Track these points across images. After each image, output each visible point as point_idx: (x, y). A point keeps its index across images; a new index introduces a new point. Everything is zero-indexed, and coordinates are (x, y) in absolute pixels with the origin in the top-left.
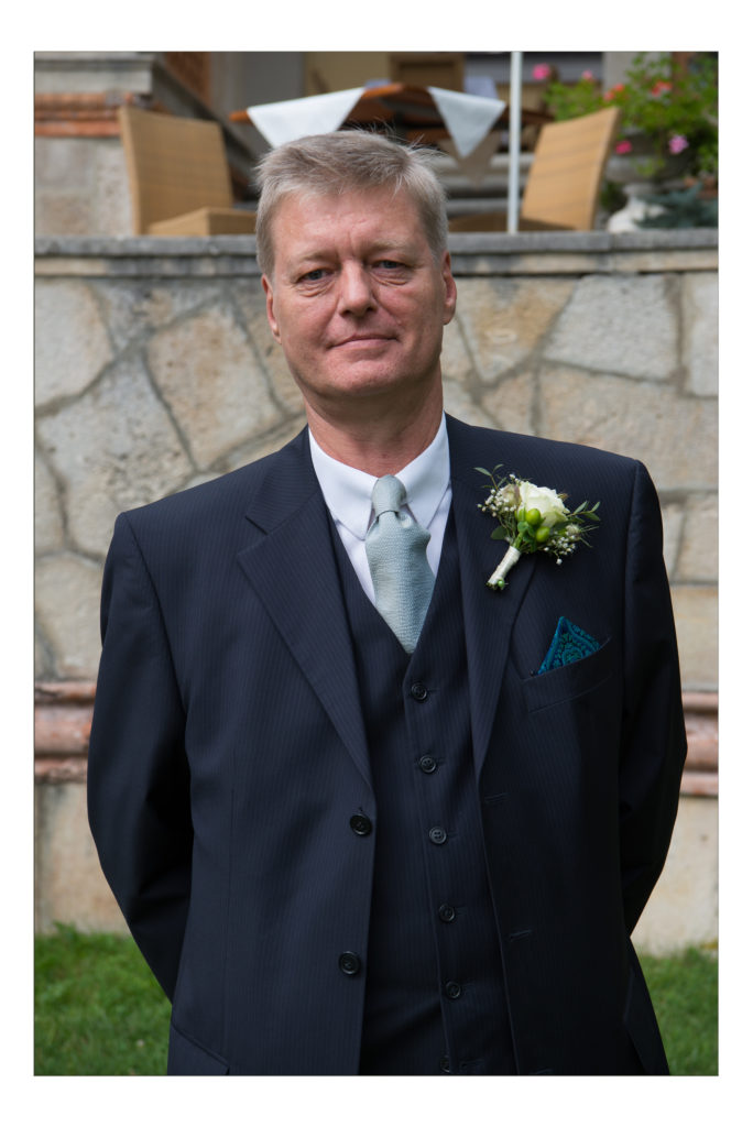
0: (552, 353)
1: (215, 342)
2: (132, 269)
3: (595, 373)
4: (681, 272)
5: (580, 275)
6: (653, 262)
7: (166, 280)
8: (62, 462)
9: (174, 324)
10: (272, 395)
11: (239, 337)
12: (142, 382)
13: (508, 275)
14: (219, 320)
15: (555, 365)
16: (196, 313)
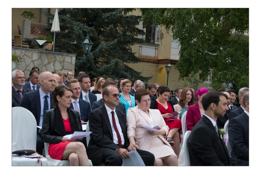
0: (65, 60)
1: (45, 57)
2: (40, 52)
3: (67, 62)
4: (72, 56)
5: (66, 56)
6: (70, 56)
7: (42, 53)
8: (35, 64)
9: (43, 56)
10: (48, 61)
11: (46, 57)
12: (40, 59)
13: (63, 55)
14: (45, 56)
15: (65, 61)
16: (44, 55)
